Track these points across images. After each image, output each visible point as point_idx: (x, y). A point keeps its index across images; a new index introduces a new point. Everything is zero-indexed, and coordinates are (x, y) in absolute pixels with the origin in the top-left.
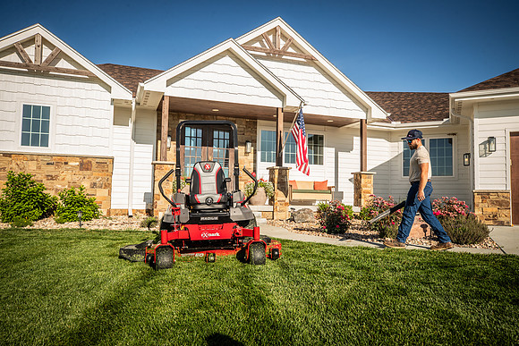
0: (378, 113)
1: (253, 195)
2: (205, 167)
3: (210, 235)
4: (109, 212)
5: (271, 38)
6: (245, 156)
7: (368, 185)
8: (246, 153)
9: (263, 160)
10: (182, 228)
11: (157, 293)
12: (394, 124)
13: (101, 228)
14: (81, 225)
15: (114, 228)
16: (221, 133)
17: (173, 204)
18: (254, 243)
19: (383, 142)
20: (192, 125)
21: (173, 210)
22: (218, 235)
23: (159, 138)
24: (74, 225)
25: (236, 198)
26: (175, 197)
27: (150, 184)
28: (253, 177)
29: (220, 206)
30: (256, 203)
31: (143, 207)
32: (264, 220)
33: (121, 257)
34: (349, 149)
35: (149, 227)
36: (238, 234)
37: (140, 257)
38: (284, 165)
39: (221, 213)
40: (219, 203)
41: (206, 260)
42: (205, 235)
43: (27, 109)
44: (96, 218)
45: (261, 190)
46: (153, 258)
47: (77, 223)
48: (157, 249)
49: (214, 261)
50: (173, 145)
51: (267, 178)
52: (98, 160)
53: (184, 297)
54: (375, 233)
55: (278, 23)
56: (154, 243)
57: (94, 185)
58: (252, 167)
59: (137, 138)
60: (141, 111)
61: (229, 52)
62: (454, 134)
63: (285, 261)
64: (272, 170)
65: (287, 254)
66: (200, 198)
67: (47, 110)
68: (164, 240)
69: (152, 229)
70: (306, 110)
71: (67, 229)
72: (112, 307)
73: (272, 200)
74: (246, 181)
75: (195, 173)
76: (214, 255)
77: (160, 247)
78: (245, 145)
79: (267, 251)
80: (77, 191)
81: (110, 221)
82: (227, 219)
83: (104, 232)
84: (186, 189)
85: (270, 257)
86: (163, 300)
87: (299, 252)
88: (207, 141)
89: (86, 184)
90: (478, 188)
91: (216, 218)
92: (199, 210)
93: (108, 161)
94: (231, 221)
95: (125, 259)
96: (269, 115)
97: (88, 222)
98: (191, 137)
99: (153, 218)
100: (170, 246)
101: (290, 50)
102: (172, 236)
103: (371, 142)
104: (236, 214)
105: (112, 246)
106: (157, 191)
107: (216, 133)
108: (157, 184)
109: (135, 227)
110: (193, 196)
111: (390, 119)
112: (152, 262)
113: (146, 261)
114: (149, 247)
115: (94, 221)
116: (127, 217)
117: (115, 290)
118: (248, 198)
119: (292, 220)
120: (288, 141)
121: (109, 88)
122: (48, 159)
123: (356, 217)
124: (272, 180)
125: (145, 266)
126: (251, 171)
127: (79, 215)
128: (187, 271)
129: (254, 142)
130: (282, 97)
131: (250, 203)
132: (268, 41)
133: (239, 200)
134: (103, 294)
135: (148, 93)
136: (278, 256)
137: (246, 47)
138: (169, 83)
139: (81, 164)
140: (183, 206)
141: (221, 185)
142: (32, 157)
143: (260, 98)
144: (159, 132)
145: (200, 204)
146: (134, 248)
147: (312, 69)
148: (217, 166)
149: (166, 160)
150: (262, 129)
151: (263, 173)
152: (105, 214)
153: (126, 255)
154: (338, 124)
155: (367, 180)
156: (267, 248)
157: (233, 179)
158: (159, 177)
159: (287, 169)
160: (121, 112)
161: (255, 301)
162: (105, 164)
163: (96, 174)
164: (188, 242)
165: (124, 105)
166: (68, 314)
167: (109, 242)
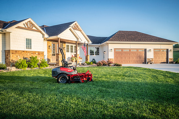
67: (31, 40)
90: (109, 58)
111: (92, 44)
122: (32, 52)
132: (75, 26)
139: (38, 53)
163: (41, 56)
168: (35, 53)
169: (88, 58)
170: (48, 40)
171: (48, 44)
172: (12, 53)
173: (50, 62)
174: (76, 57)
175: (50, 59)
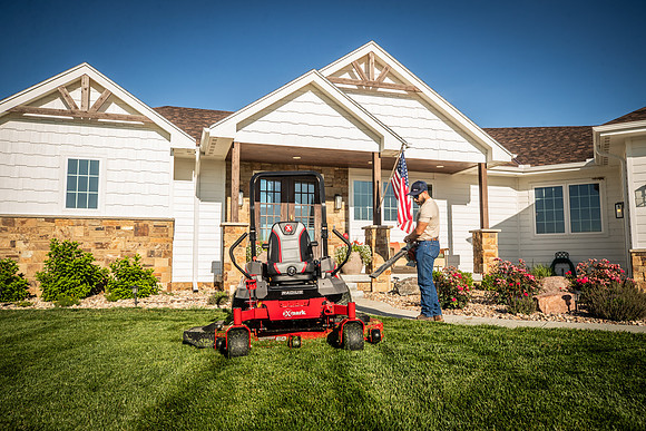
0: (501, 154)
1: (345, 262)
2: (285, 228)
3: (294, 313)
4: (170, 286)
5: (362, 66)
6: (335, 213)
7: (491, 247)
8: (336, 210)
9: (357, 218)
10: (259, 305)
11: (230, 387)
12: (522, 167)
13: (161, 306)
14: (136, 303)
15: (176, 306)
16: (305, 186)
17: (248, 276)
18: (348, 323)
19: (508, 191)
20: (268, 178)
21: (247, 283)
22: (303, 313)
23: (229, 194)
24: (129, 303)
25: (325, 266)
26: (250, 267)
27: (219, 251)
28: (345, 239)
29: (306, 277)
30: (350, 272)
31: (211, 279)
32: (361, 293)
33: (185, 342)
34: (465, 201)
35: (218, 304)
36: (328, 311)
37: (208, 342)
38: (384, 223)
39: (307, 285)
40: (304, 273)
41: (290, 344)
42: (287, 314)
43: (72, 163)
44: (155, 294)
45: (355, 255)
46: (224, 343)
47: (132, 300)
48: (229, 332)
49: (299, 346)
50: (245, 203)
51: (362, 240)
52: (156, 223)
53: (262, 392)
54: (503, 307)
55: (371, 48)
56: (225, 324)
57: (151, 254)
58: (344, 227)
59: (202, 195)
60: (207, 162)
61: (312, 86)
62: (601, 178)
63: (389, 345)
64: (368, 230)
65: (391, 336)
66: (281, 267)
67: (95, 164)
68: (238, 322)
69: (222, 307)
70: (409, 154)
71: (121, 308)
72: (176, 405)
73: (370, 266)
74: (336, 244)
75: (274, 236)
76: (299, 339)
77: (232, 329)
78: (334, 199)
79: (366, 333)
80: (132, 261)
81: (171, 298)
82: (313, 294)
83: (164, 311)
84: (263, 257)
85: (369, 340)
86: (238, 397)
87: (406, 333)
88: (287, 197)
89: (142, 253)
90: (636, 246)
91: (301, 292)
92: (280, 283)
93: (168, 224)
94: (319, 296)
95: (191, 345)
96: (363, 161)
97: (145, 299)
98: (267, 192)
99: (223, 293)
100: (244, 328)
101: (387, 80)
102: (246, 315)
103: (493, 192)
104: (325, 286)
105: (174, 328)
106: (228, 259)
107: (297, 186)
108: (227, 250)
109: (202, 304)
110: (272, 265)
111: (516, 162)
112: (223, 348)
113: (216, 347)
114: (219, 329)
115: (152, 297)
116: (191, 292)
117: (179, 384)
118: (340, 266)
119: (395, 292)
120: (388, 192)
121: (167, 136)
122: (97, 224)
123: (477, 287)
124: (368, 242)
125: (214, 353)
126: (342, 232)
127: (135, 291)
128: (266, 359)
129: (345, 195)
130: (379, 139)
131: (342, 272)
132: (359, 71)
133: (329, 269)
134: (164, 389)
135: (215, 139)
136: (379, 338)
137: (332, 79)
138: (240, 126)
139: (136, 229)
140: (259, 278)
141: (306, 250)
142: (79, 221)
143: (352, 141)
144: (228, 186)
145: (280, 275)
146: (201, 330)
147: (415, 103)
148: (300, 227)
149: (237, 221)
150: (355, 179)
151: (357, 234)
152: (165, 288)
153: (191, 339)
154: (450, 169)
155: (489, 240)
156: (366, 329)
157: (321, 242)
158: (230, 242)
159: (386, 228)
160: (182, 164)
161: (352, 397)
162: (165, 228)
163: (153, 240)
164: (267, 322)
165: (186, 155)
166: (123, 415)
167: (170, 324)
168: (118, 228)
169: (486, 251)
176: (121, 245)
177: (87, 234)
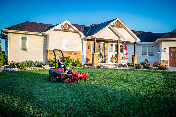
52: (78, 52)
55: (118, 19)
61: (109, 28)
62: (154, 45)
90: (162, 59)
122: (68, 52)
132: (116, 24)
139: (75, 53)
142: (65, 52)
155: (136, 57)
168: (72, 53)
169: (135, 59)
170: (88, 40)
171: (88, 44)
172: (50, 53)
173: (89, 62)
174: (117, 57)
175: (89, 59)
176: (72, 57)
177: (66, 54)
